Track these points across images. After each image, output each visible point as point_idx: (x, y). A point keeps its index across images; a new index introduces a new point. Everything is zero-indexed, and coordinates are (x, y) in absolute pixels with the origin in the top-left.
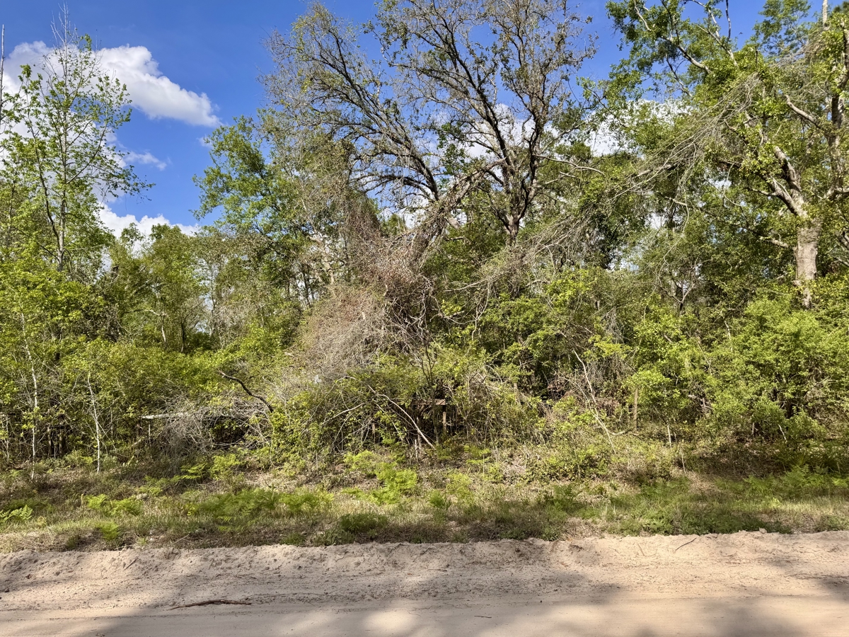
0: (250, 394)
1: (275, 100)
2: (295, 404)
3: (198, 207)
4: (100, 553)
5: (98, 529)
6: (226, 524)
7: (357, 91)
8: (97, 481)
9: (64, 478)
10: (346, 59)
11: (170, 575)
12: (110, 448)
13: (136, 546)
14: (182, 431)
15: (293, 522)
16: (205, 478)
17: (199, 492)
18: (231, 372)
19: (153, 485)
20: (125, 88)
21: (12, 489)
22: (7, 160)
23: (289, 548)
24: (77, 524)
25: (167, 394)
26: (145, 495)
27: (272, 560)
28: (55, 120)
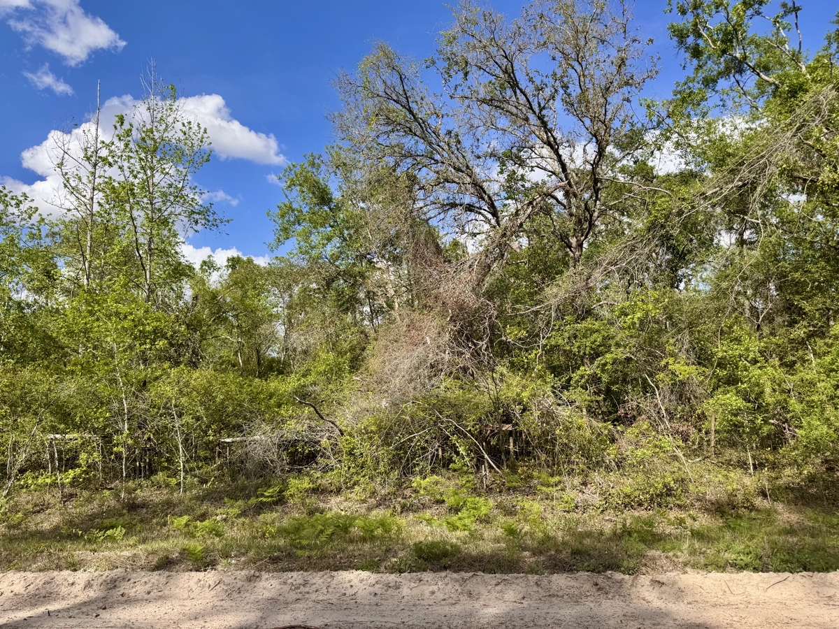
0: (322, 418)
1: (342, 136)
2: (365, 428)
3: (272, 239)
4: (187, 573)
5: (184, 550)
6: (302, 548)
7: (420, 124)
8: (181, 502)
9: (151, 498)
10: (409, 94)
11: (252, 597)
12: (192, 469)
13: (219, 567)
14: (258, 453)
15: (367, 547)
16: (280, 500)
17: (275, 515)
18: (304, 396)
19: (232, 506)
20: (205, 132)
21: (105, 508)
22: (102, 202)
23: (364, 574)
24: (164, 545)
25: (245, 418)
26: (224, 516)
27: (348, 585)
28: (143, 164)
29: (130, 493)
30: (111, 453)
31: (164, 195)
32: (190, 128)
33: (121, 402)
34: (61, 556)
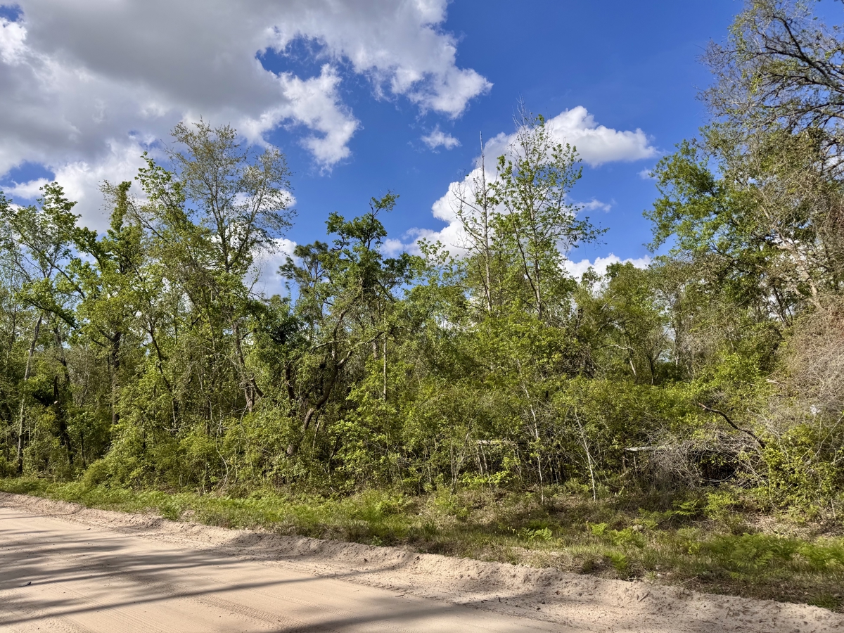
0: (736, 428)
4: (614, 581)
5: (607, 557)
6: (735, 569)
8: (596, 509)
9: (568, 503)
10: (798, 39)
12: (602, 477)
13: (645, 579)
14: (666, 464)
16: (698, 515)
17: (695, 530)
18: (710, 403)
19: (647, 517)
20: (575, 150)
21: (529, 509)
22: (494, 236)
23: (822, 612)
24: (587, 549)
25: (648, 427)
26: (641, 526)
27: (801, 621)
28: (523, 195)
29: (549, 497)
30: (528, 458)
31: (544, 219)
32: (561, 151)
33: (529, 411)
34: (502, 550)
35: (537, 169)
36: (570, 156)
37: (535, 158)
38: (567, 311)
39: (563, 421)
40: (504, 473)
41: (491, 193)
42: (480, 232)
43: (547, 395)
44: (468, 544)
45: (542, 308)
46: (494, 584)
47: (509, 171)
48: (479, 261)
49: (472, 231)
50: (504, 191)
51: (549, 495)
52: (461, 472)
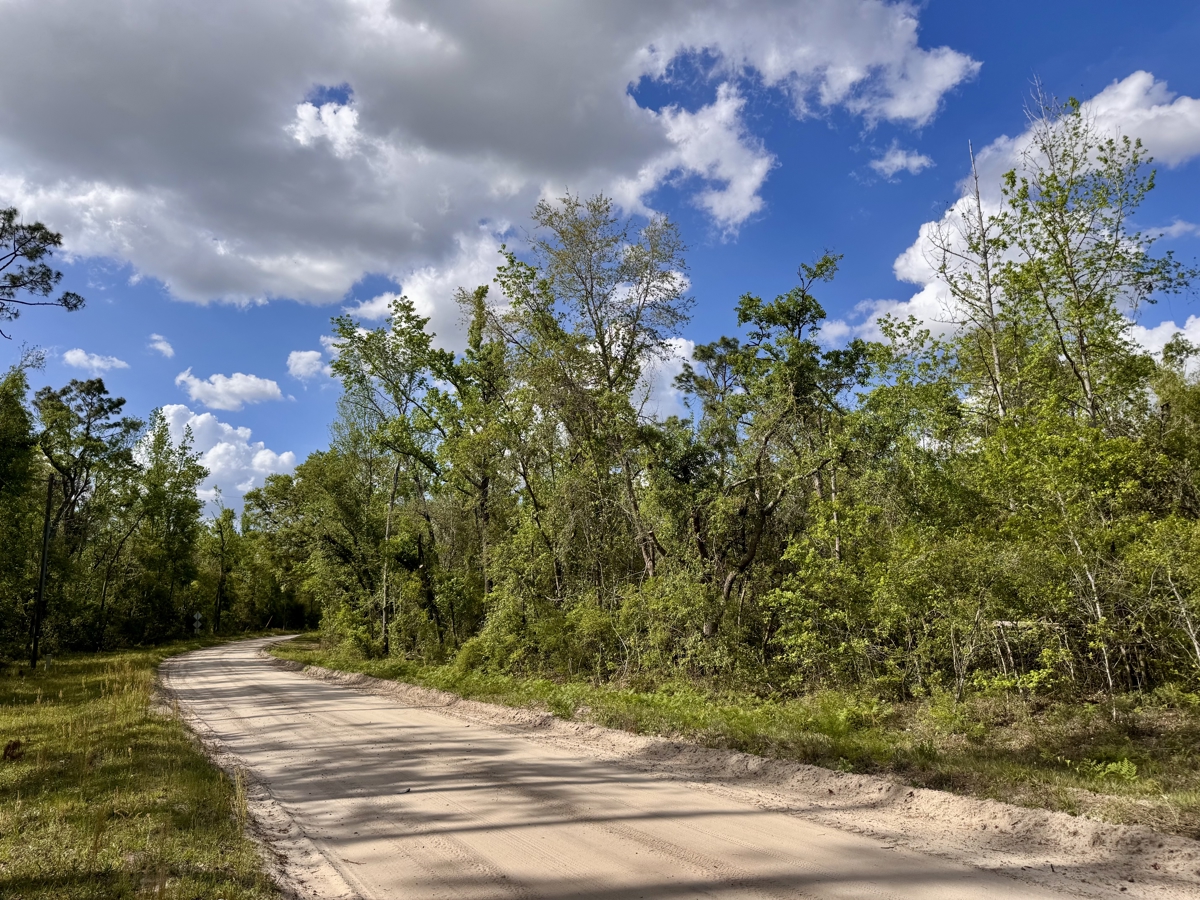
9: (1162, 723)
20: (1139, 144)
21: (1091, 730)
28: (1051, 228)
29: (1125, 712)
30: (1084, 649)
32: (1113, 149)
33: (1084, 576)
35: (1072, 184)
36: (1130, 155)
37: (1067, 168)
38: (1143, 409)
39: (1146, 590)
40: (1044, 673)
41: (995, 232)
42: (979, 295)
43: (1113, 549)
44: (991, 778)
45: (1095, 407)
46: (1040, 844)
47: (1025, 194)
48: (980, 340)
49: (965, 296)
50: (1016, 226)
51: (1126, 709)
52: (971, 669)
